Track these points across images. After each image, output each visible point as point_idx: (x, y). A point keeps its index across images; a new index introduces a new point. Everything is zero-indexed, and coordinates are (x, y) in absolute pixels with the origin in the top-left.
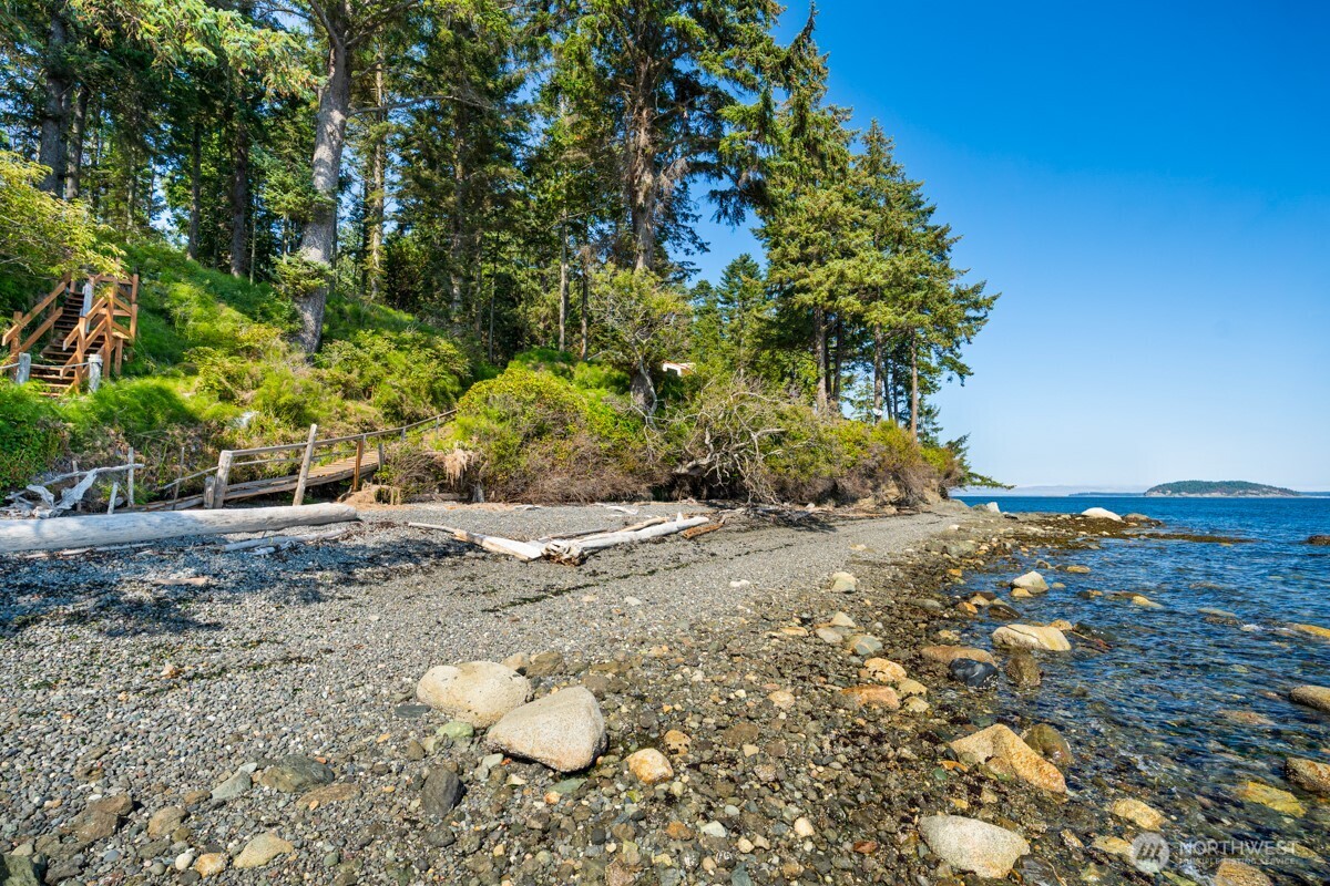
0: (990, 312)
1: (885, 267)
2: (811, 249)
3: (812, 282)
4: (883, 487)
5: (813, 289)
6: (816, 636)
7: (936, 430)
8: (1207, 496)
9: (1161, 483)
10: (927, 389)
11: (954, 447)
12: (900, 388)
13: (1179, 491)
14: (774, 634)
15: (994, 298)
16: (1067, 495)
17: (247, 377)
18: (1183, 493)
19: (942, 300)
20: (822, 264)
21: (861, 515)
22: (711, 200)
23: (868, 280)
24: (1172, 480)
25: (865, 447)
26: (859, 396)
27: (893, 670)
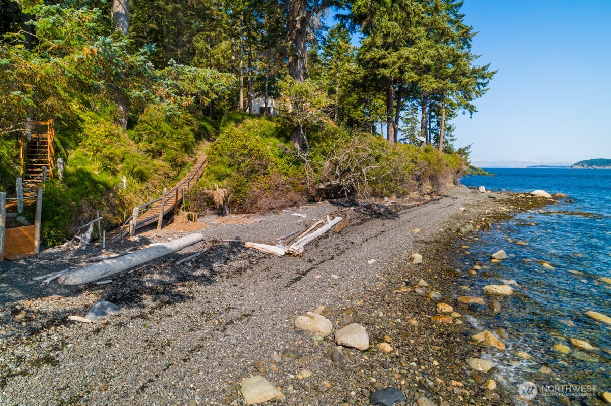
0: (491, 81)
1: (432, 52)
2: (390, 40)
3: (390, 62)
4: (424, 185)
5: (390, 66)
6: (414, 291)
7: (452, 140)
8: (607, 168)
9: (582, 160)
10: (450, 116)
11: (462, 152)
12: (433, 114)
13: (591, 165)
14: (398, 291)
15: (494, 73)
16: (525, 167)
17: (116, 158)
18: (594, 166)
19: (464, 75)
20: (397, 50)
21: (413, 203)
22: (336, 19)
23: (423, 62)
24: (589, 159)
25: (416, 163)
26: (407, 115)
27: (448, 308)
